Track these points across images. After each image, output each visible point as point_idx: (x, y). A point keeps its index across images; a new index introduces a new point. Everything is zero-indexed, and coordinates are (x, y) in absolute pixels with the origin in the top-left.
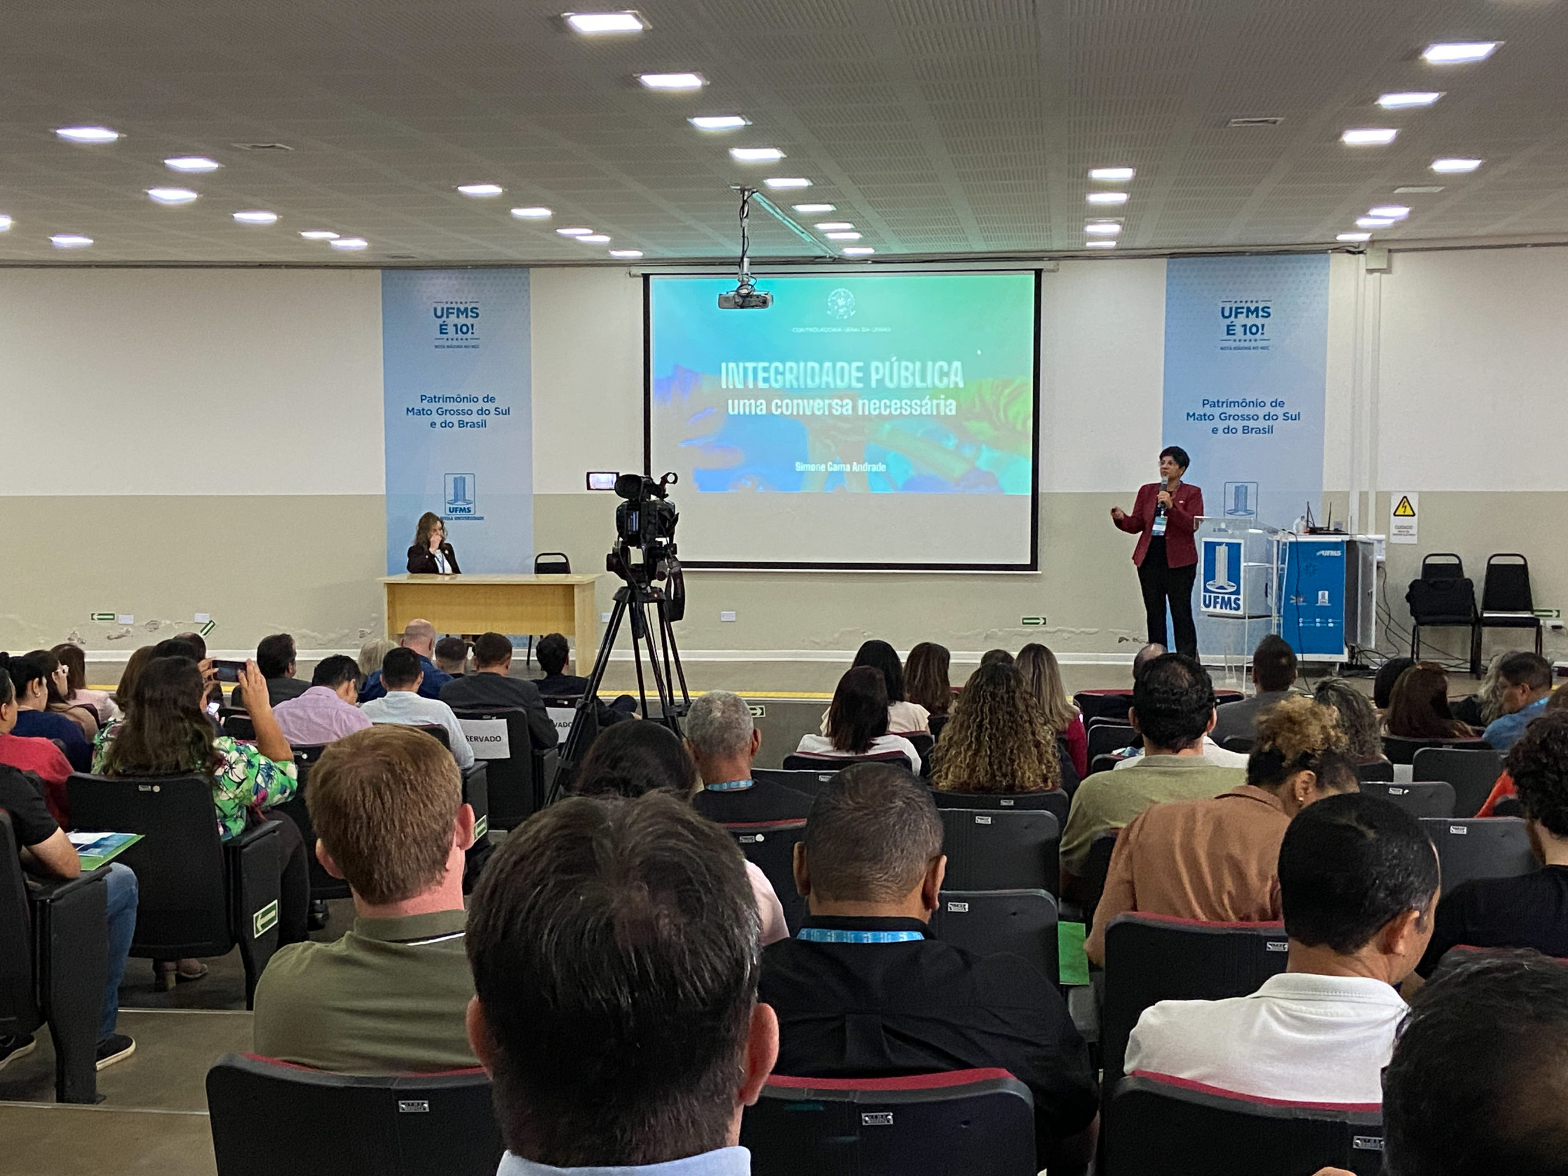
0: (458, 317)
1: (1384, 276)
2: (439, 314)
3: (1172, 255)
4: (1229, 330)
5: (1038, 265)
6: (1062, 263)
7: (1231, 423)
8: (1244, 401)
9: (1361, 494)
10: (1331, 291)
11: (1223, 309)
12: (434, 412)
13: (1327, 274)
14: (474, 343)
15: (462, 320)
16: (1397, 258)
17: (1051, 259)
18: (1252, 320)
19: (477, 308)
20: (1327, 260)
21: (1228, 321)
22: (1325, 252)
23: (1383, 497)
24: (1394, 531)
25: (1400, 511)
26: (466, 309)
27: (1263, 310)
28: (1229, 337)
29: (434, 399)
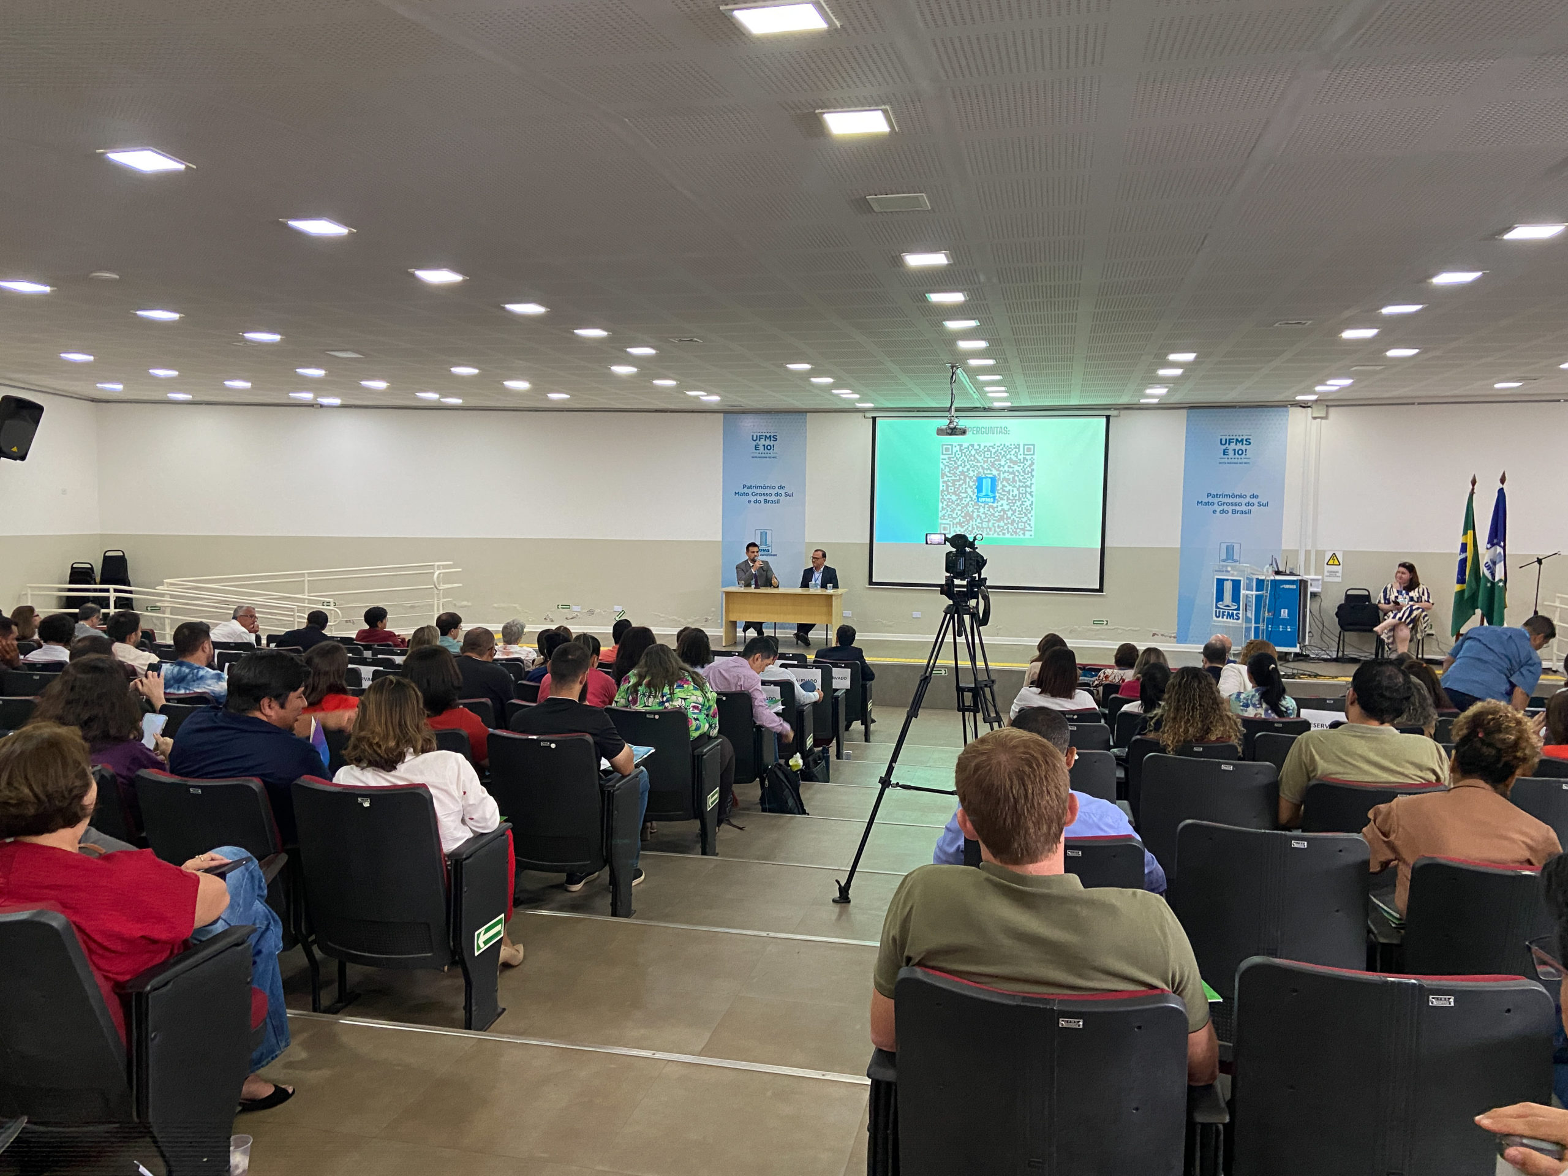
0: (765, 440)
1: (1323, 421)
2: (755, 439)
3: (1190, 408)
4: (1225, 452)
5: (1108, 413)
6: (1122, 412)
7: (1225, 508)
8: (1233, 494)
9: (1306, 551)
10: (1289, 429)
11: (1221, 440)
12: (750, 494)
13: (1287, 420)
14: (774, 455)
15: (768, 442)
16: (1332, 410)
17: (1115, 409)
18: (1239, 446)
19: (776, 436)
20: (1287, 412)
21: (1224, 447)
22: (1286, 406)
23: (1320, 554)
24: (1326, 574)
25: (1330, 563)
26: (770, 436)
27: (1246, 441)
28: (1225, 456)
29: (750, 487)
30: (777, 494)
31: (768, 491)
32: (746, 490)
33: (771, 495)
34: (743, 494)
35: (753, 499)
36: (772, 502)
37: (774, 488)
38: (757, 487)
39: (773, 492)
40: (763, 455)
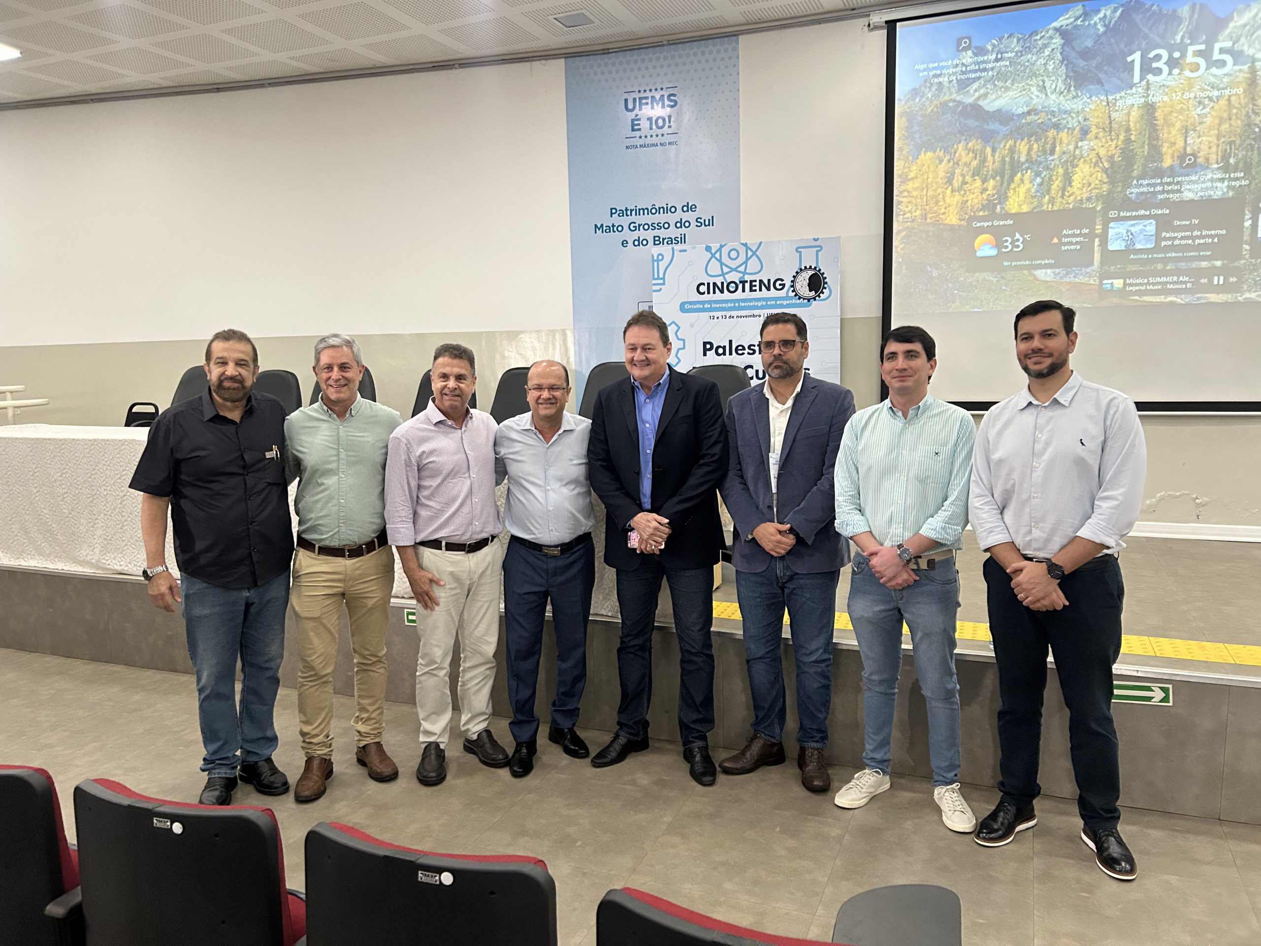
0: (652, 108)
12: (625, 227)
14: (672, 138)
15: (658, 112)
19: (674, 95)
26: (662, 97)
29: (624, 212)
30: (680, 224)
31: (661, 218)
32: (616, 220)
33: (666, 226)
34: (611, 228)
35: (631, 236)
36: (671, 241)
37: (671, 210)
38: (639, 211)
39: (672, 218)
40: (649, 141)
